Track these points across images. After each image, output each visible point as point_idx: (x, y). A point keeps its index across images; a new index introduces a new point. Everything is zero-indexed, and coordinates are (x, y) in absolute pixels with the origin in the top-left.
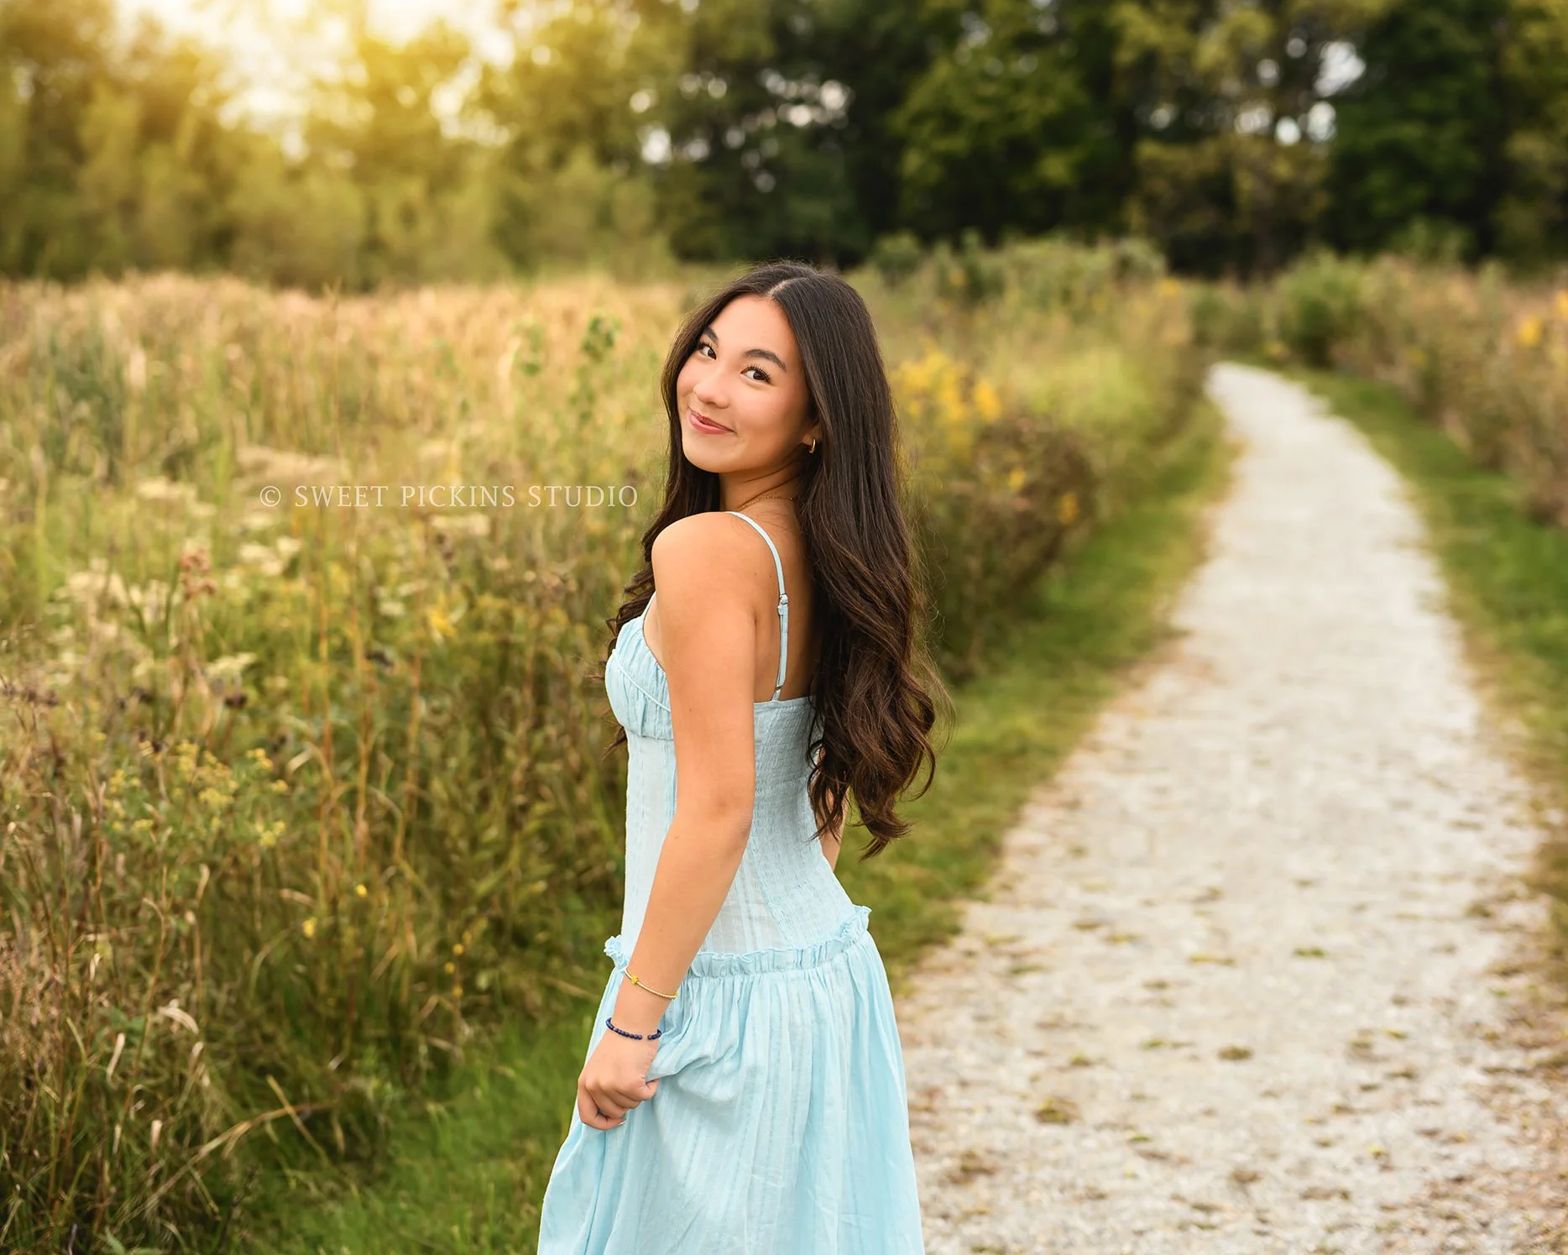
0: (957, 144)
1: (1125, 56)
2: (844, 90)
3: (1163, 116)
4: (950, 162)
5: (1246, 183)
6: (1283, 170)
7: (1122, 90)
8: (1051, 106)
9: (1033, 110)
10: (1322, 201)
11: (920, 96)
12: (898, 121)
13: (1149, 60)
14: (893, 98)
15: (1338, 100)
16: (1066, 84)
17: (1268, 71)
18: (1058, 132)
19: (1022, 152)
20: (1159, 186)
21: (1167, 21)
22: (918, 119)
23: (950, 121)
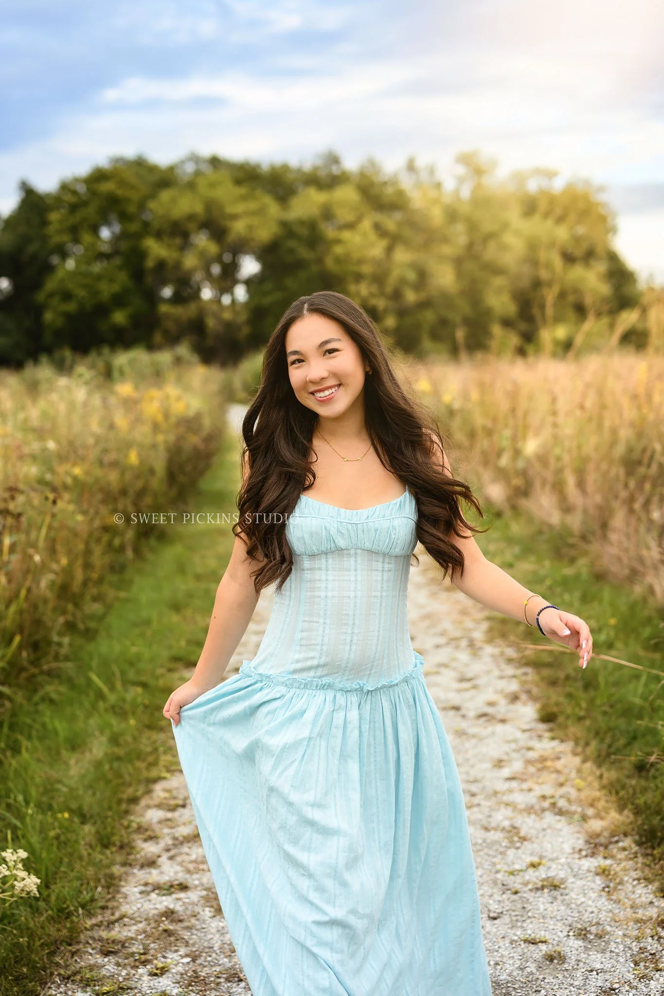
0: (71, 307)
1: (150, 263)
2: (10, 282)
3: (167, 292)
4: (68, 316)
5: (211, 323)
6: (227, 316)
7: (149, 280)
8: (116, 288)
9: (107, 290)
10: (246, 331)
11: (51, 284)
12: (41, 296)
13: (161, 265)
14: (37, 285)
15: (249, 283)
16: (123, 278)
17: (216, 269)
18: (119, 301)
19: (102, 310)
20: (169, 325)
21: (169, 246)
22: (51, 295)
23: (67, 296)
